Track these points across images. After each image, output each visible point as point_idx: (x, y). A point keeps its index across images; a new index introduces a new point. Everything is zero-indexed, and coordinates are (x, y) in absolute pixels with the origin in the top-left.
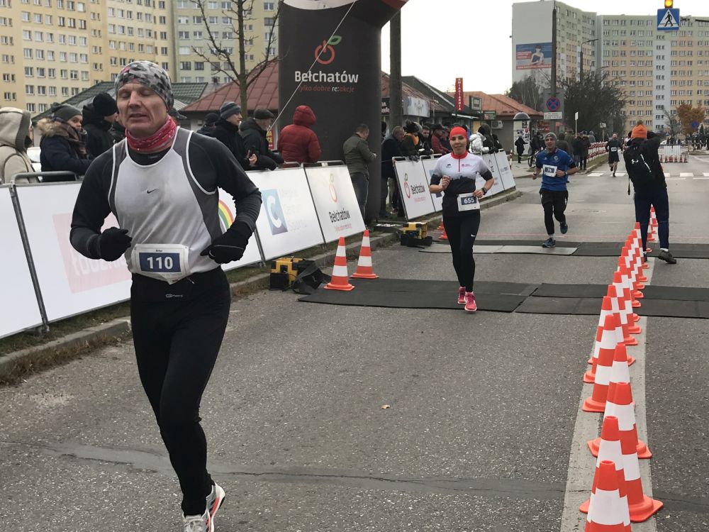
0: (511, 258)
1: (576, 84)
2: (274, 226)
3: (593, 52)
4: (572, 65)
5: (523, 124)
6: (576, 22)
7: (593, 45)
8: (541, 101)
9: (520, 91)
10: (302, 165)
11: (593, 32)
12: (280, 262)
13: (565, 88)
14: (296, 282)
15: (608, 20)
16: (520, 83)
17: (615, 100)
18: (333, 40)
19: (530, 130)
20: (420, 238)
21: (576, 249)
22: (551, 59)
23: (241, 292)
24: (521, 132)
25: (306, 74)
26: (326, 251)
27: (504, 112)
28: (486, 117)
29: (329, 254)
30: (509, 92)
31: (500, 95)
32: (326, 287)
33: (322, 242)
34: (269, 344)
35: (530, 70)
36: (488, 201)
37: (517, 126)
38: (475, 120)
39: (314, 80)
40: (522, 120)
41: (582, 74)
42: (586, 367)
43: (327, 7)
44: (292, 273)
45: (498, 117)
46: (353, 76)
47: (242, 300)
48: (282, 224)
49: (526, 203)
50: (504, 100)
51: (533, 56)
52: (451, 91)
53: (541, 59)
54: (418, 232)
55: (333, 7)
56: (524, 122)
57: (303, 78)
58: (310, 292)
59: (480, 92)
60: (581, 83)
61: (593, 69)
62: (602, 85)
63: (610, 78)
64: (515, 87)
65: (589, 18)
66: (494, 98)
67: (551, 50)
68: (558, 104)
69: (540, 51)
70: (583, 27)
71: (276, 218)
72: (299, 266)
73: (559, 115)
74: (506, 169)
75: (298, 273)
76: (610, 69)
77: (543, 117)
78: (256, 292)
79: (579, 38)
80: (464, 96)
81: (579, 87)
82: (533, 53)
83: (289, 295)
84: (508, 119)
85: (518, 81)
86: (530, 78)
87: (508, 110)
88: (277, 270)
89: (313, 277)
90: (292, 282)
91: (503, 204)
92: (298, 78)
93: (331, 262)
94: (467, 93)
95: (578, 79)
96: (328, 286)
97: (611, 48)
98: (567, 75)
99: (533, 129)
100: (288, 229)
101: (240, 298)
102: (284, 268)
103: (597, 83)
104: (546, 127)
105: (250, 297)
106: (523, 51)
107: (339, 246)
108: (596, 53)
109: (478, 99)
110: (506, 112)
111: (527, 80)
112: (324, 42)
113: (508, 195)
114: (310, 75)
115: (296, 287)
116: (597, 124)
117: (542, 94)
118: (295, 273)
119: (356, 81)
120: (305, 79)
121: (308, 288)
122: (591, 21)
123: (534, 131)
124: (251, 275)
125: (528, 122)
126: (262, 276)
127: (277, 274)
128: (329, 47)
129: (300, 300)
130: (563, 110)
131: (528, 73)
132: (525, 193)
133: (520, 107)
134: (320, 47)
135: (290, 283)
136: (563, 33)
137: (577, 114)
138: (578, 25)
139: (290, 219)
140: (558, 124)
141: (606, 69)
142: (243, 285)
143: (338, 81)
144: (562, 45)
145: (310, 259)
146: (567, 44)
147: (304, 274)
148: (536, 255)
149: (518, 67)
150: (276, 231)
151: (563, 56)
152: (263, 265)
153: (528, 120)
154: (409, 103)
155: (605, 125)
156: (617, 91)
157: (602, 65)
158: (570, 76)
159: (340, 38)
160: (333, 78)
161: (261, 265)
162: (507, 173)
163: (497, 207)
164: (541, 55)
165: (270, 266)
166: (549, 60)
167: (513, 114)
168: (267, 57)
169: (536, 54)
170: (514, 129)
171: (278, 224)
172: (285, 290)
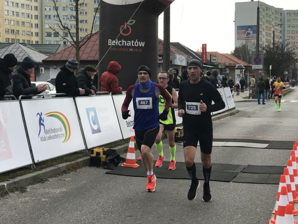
0: (231, 150)
1: (271, 49)
2: (93, 129)
3: (281, 31)
4: (268, 38)
5: (241, 71)
6: (271, 14)
7: (281, 27)
8: (250, 58)
9: (239, 52)
10: (111, 93)
11: (281, 20)
12: (96, 150)
13: (265, 51)
14: (105, 162)
15: (290, 13)
16: (239, 48)
17: (293, 58)
18: (131, 22)
19: (245, 75)
20: (179, 137)
21: (268, 144)
22: (256, 34)
23: (73, 168)
24: (240, 76)
25: (115, 41)
26: (124, 144)
27: (230, 64)
28: (220, 66)
29: (125, 145)
30: (233, 52)
31: (228, 54)
32: (122, 165)
33: (121, 138)
34: (86, 199)
35: (245, 40)
36: (219, 116)
37: (237, 72)
38: (213, 68)
39: (119, 45)
40: (240, 69)
41: (274, 44)
42: (271, 216)
43: (127, 4)
44: (103, 157)
45: (227, 67)
46: (142, 43)
47: (73, 172)
48: (98, 128)
49: (241, 117)
50: (229, 57)
51: (246, 33)
52: (200, 51)
53: (251, 34)
54: (178, 133)
55: (130, 4)
56: (241, 70)
57: (113, 43)
58: (113, 169)
59: (216, 52)
60: (273, 48)
61: (281, 40)
62: (286, 50)
63: (290, 46)
64: (236, 49)
65: (279, 11)
66: (224, 56)
67: (257, 29)
68: (260, 60)
69: (251, 30)
70: (275, 17)
71: (94, 124)
72: (107, 153)
73: (261, 66)
74: (230, 97)
75: (107, 157)
76: (291, 41)
77: (251, 67)
78: (82, 167)
79: (273, 23)
80: (207, 54)
81: (272, 51)
82: (246, 31)
83: (101, 170)
84: (232, 68)
85: (238, 46)
86: (245, 45)
87: (232, 63)
88: (94, 155)
89: (115, 159)
90: (103, 162)
91: (228, 117)
92: (110, 43)
93: (126, 150)
94: (209, 52)
95: (272, 46)
96: (124, 165)
97: (291, 29)
98: (265, 44)
99: (246, 74)
100: (102, 131)
101: (72, 171)
102: (98, 154)
103: (283, 49)
104: (254, 73)
105: (78, 171)
106: (241, 29)
107: (130, 142)
108: (282, 32)
109: (215, 56)
110: (231, 64)
111: (243, 46)
112: (125, 23)
113: (231, 112)
114: (117, 42)
115: (105, 165)
116: (283, 72)
117: (251, 54)
118: (104, 156)
119: (143, 46)
120: (114, 44)
121: (112, 166)
122: (279, 14)
123: (247, 75)
124: (79, 158)
125: (244, 70)
126: (85, 158)
127: (94, 157)
128: (128, 26)
129: (107, 173)
130: (263, 63)
131: (244, 42)
132: (241, 111)
133: (239, 61)
134: (123, 26)
135: (102, 163)
136: (264, 20)
137: (271, 66)
138: (272, 16)
139: (103, 125)
140: (260, 72)
141: (288, 41)
142: (74, 163)
143: (133, 45)
144: (263, 26)
145: (113, 149)
146: (266, 26)
147: (109, 158)
148: (246, 148)
149: (238, 39)
150: (94, 132)
151: (264, 33)
152: (86, 152)
153: (244, 69)
154: (175, 58)
155: (287, 73)
156: (294, 54)
157: (286, 39)
158: (267, 44)
159: (134, 21)
160: (130, 43)
161: (85, 151)
162: (230, 99)
163: (224, 119)
164: (252, 32)
165: (90, 152)
166: (255, 35)
167: (235, 65)
168: (92, 31)
169: (249, 31)
170: (236, 74)
171: (95, 127)
172: (99, 167)
